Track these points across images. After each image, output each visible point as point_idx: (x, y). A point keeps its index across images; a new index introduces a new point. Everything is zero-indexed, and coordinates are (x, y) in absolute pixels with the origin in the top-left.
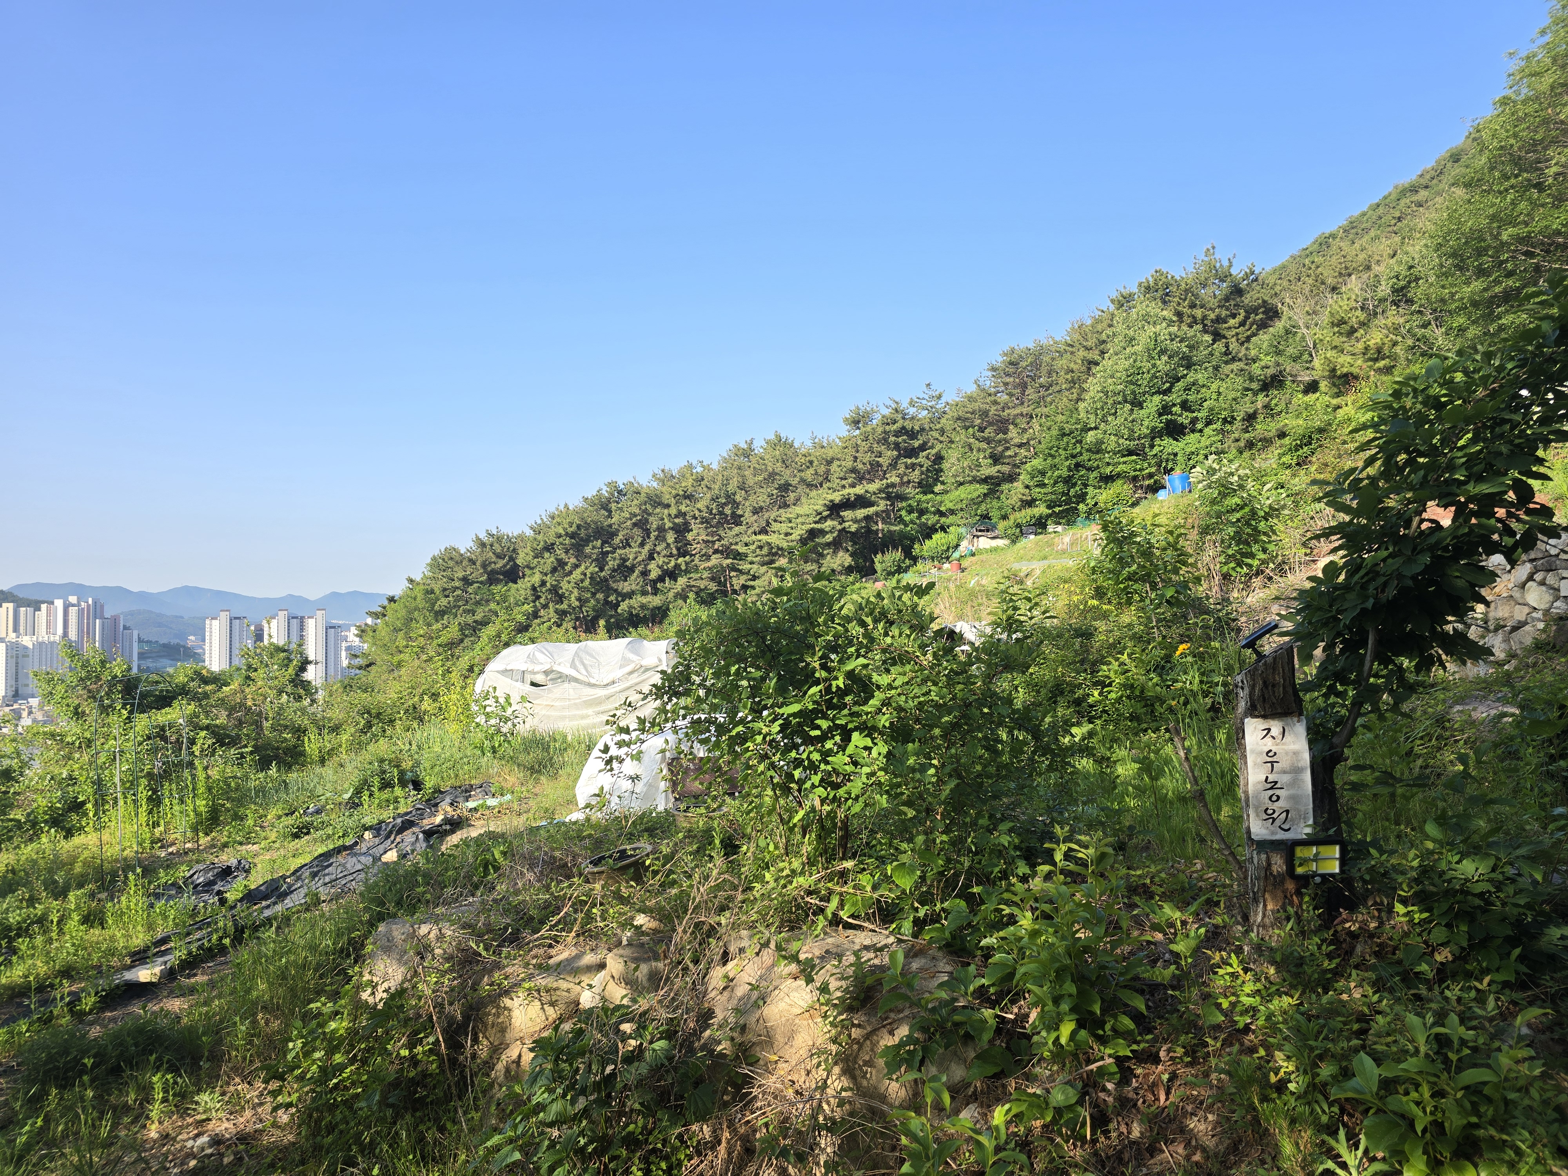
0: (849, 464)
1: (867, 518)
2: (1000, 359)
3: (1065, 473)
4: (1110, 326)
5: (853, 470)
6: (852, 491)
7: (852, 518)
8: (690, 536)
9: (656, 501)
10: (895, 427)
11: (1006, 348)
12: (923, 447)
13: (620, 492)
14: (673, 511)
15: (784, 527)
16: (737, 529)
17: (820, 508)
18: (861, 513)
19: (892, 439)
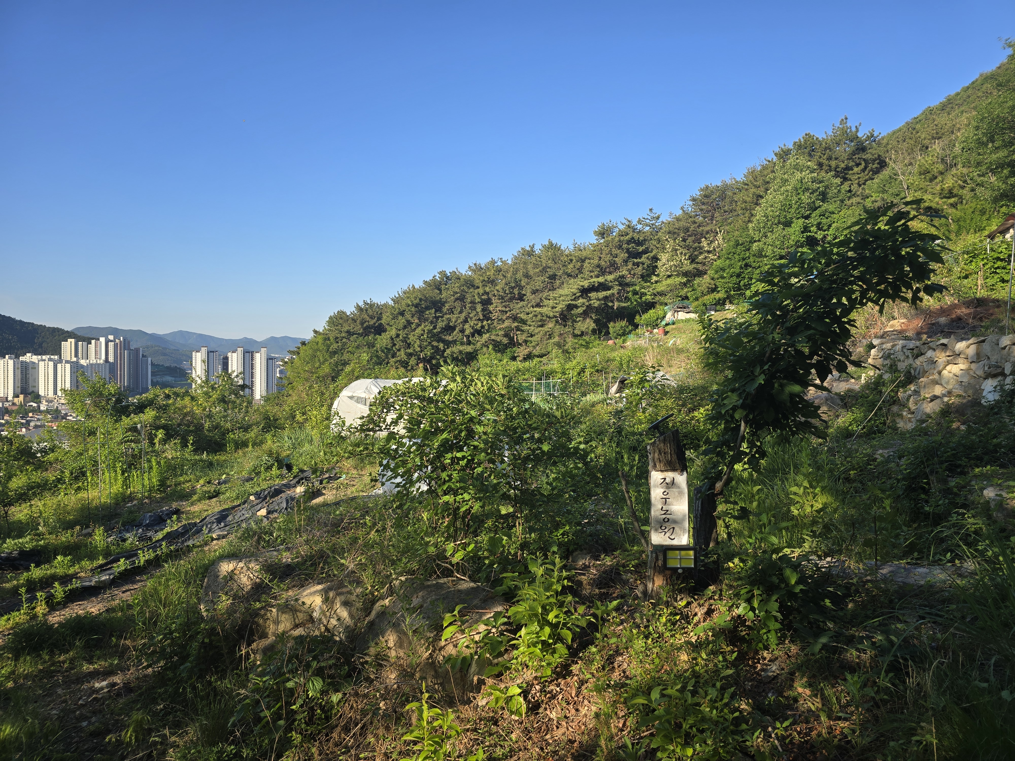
0: (596, 262)
1: (606, 298)
2: (698, 193)
3: (737, 270)
4: (773, 172)
5: (598, 266)
6: (596, 280)
7: (596, 298)
8: (491, 308)
9: (470, 284)
10: (627, 238)
11: (703, 186)
12: (645, 252)
13: (447, 278)
14: (481, 291)
15: (551, 303)
16: (522, 303)
17: (574, 291)
18: (602, 294)
19: (625, 246)
